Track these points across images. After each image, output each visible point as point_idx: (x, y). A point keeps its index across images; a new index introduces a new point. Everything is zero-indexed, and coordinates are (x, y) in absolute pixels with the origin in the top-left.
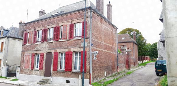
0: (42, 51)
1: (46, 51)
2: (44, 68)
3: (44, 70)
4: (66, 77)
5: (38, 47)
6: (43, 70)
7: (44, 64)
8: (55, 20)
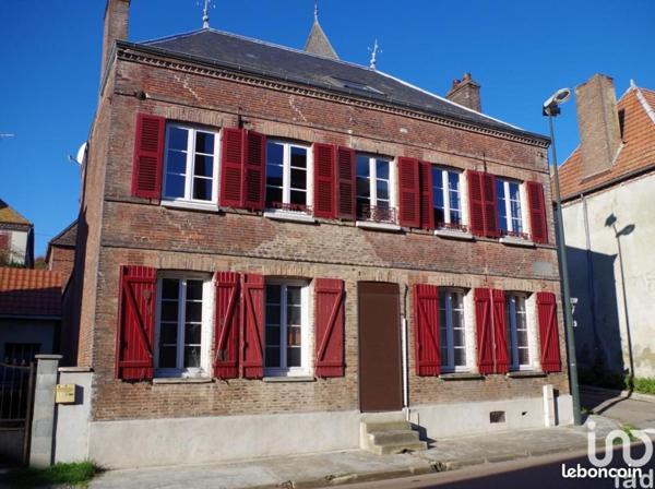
0: (322, 267)
1: (359, 269)
2: (352, 361)
3: (352, 374)
4: (486, 400)
5: (293, 242)
6: (348, 375)
7: (352, 343)
8: (397, 126)
